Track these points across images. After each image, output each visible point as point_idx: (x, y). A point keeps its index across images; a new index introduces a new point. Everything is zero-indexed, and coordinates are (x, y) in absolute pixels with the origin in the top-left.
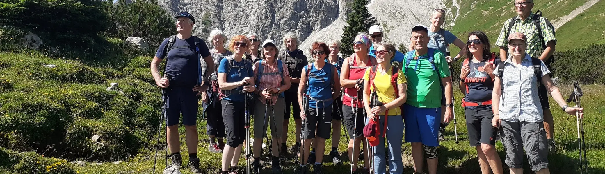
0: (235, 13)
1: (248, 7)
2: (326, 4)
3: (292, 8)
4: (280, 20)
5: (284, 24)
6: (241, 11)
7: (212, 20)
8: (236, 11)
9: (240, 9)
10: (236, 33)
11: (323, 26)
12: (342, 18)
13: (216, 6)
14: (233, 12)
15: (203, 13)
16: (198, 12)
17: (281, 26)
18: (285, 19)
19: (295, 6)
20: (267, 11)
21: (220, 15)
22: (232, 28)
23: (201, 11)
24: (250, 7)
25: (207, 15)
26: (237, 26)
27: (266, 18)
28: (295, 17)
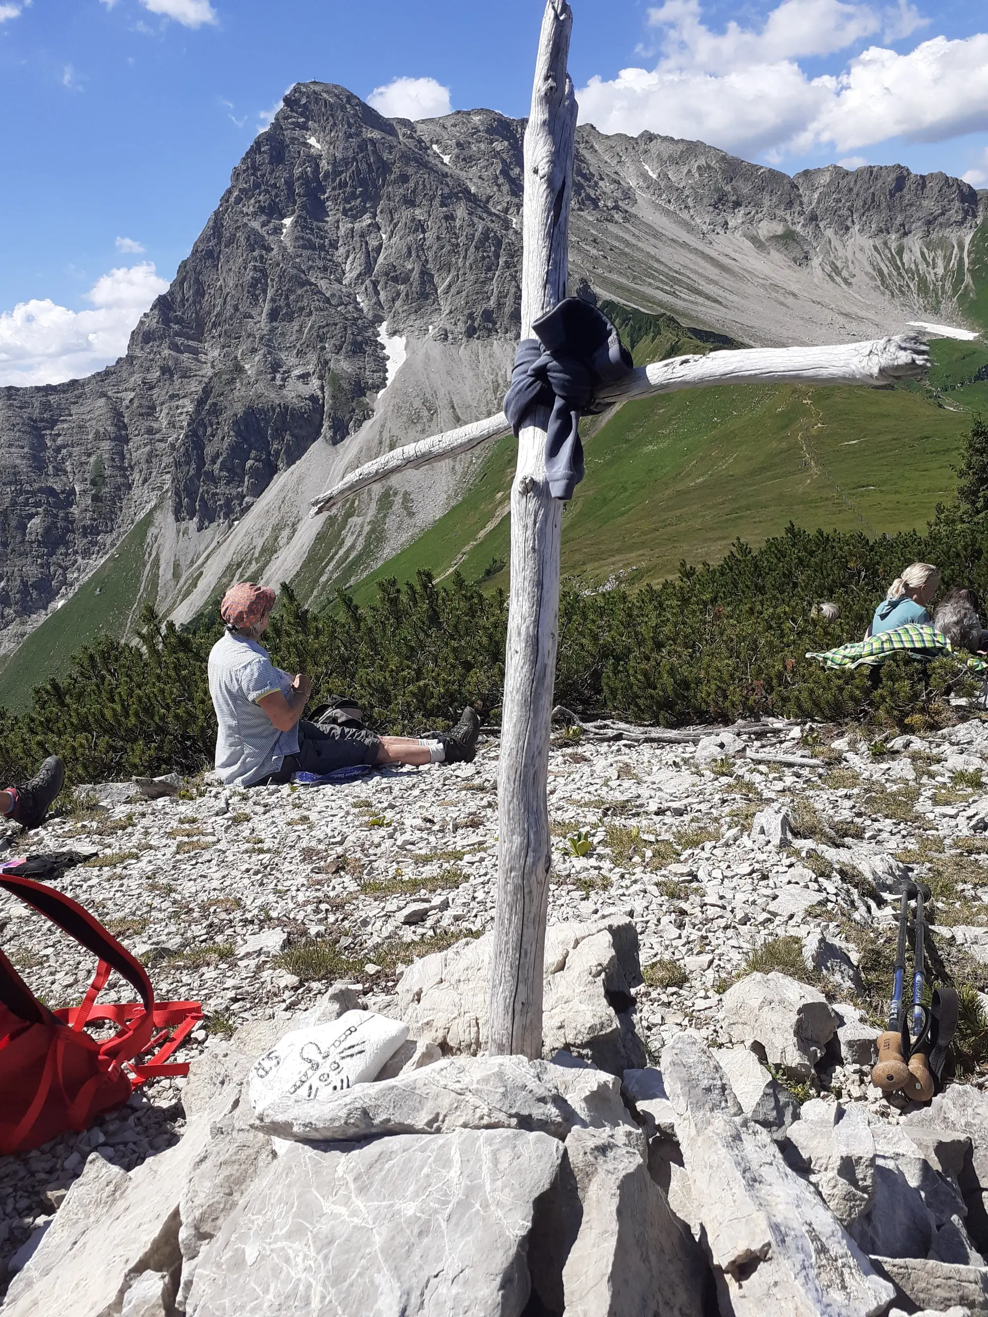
0: (148, 448)
1: (174, 427)
2: (292, 415)
3: (232, 433)
4: (214, 462)
5: (221, 470)
6: (159, 441)
7: (108, 472)
8: (151, 442)
9: (158, 436)
10: (153, 489)
11: (291, 462)
12: (325, 437)
13: (114, 439)
14: (145, 445)
15: (93, 459)
16: (84, 459)
17: (216, 472)
18: (221, 459)
19: (236, 428)
20: (187, 450)
21: (123, 458)
22: (145, 481)
23: (89, 455)
24: (178, 425)
25: (99, 462)
26: (154, 474)
27: (188, 463)
28: (238, 452)
